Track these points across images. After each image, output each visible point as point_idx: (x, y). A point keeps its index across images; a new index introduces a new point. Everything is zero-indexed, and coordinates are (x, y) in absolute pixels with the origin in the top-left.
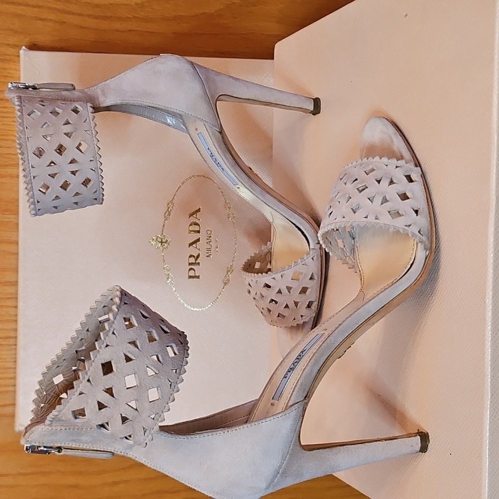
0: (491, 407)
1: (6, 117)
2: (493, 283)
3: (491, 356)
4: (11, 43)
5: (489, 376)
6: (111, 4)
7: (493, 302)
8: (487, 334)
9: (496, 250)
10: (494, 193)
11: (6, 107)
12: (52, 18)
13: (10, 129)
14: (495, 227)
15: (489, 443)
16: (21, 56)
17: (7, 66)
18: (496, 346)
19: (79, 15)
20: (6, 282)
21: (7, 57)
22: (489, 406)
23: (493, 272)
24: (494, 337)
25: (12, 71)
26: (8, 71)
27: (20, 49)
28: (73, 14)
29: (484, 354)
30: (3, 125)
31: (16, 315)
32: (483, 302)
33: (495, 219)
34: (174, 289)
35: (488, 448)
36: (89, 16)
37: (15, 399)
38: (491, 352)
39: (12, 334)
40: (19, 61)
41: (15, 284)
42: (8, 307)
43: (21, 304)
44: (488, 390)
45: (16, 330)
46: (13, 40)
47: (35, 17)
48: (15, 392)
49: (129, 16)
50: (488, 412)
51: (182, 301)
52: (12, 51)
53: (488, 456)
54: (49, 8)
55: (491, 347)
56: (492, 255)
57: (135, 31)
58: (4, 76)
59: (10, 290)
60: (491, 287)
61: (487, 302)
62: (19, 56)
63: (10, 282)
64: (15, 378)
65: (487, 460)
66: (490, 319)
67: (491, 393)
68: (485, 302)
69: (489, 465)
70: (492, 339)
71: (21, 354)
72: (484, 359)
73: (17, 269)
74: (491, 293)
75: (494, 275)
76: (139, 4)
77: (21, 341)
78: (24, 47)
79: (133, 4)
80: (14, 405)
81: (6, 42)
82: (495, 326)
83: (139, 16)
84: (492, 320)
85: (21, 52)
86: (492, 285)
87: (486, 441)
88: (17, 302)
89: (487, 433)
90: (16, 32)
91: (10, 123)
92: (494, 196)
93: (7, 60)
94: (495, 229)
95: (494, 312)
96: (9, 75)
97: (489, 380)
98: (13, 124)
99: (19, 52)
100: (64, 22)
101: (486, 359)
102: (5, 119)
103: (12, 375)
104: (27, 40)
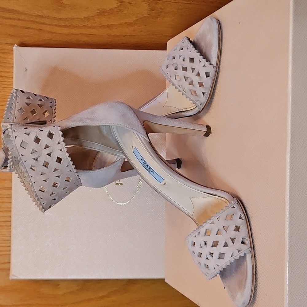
0: (289, 265)
1: (5, 87)
2: (290, 188)
3: (289, 233)
4: (9, 43)
5: (288, 246)
6: (69, 18)
7: (290, 200)
8: (286, 219)
9: (291, 167)
10: (290, 132)
11: (5, 81)
12: (33, 27)
13: (8, 94)
14: (290, 153)
15: (288, 288)
16: (14, 50)
17: (6, 56)
18: (292, 228)
19: (50, 25)
20: (6, 188)
21: (6, 51)
22: (288, 265)
23: (289, 181)
24: (290, 222)
25: (9, 60)
26: (7, 59)
27: (14, 46)
28: (46, 24)
29: (285, 232)
30: (4, 92)
31: (11, 208)
32: (284, 200)
33: (290, 148)
34: (107, 191)
35: (287, 291)
36: (56, 25)
37: (10, 259)
38: (289, 231)
39: (8, 219)
40: (13, 53)
41: (10, 189)
42: (6, 203)
43: (13, 201)
44: (287, 255)
45: (10, 217)
46: (10, 40)
47: (24, 27)
48: (10, 254)
49: (81, 25)
50: (288, 269)
51: (111, 199)
52: (9, 47)
53: (287, 297)
54: (32, 21)
55: (289, 227)
56: (289, 170)
57: (83, 34)
58: (4, 63)
59: (7, 192)
60: (288, 191)
61: (286, 200)
62: (13, 50)
63: (8, 187)
64: (10, 246)
65: (287, 299)
66: (288, 211)
67: (289, 257)
68: (285, 200)
69: (288, 302)
70: (289, 223)
71: (13, 231)
72: (285, 236)
73: (11, 179)
74: (288, 194)
75: (290, 183)
76: (86, 18)
77: (13, 224)
78: (16, 45)
79: (83, 18)
80: (9, 263)
81: (6, 42)
82: (291, 215)
83: (86, 25)
84: (289, 211)
85: (14, 47)
86: (289, 189)
87: (286, 287)
88: (11, 199)
89: (287, 282)
90: (12, 36)
91: (8, 91)
92: (290, 133)
93: (6, 53)
94: (291, 155)
95: (290, 206)
96: (8, 62)
97: (288, 249)
98: (9, 91)
99: (13, 48)
100: (41, 30)
101: (286, 235)
102: (5, 89)
103: (8, 245)
104: (18, 40)
